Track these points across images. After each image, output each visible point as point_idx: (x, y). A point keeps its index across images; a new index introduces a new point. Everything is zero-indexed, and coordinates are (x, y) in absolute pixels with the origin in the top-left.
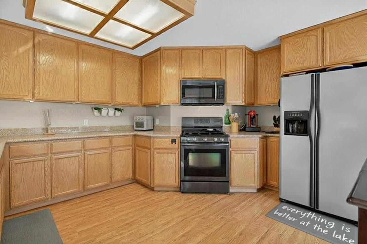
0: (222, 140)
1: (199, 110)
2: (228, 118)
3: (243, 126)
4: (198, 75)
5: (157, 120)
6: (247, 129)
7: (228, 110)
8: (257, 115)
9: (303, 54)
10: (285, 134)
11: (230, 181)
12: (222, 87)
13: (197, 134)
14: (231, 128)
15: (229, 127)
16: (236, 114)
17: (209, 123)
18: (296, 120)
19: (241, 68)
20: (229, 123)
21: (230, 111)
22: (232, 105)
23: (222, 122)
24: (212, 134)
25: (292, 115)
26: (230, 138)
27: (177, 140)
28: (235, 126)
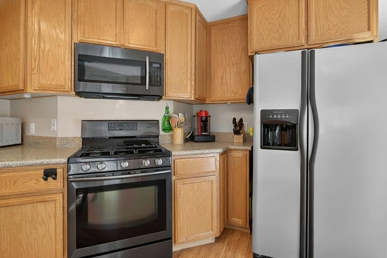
0: (160, 162)
1: (118, 106)
2: (169, 121)
3: (190, 133)
4: (114, 40)
5: (31, 124)
6: (196, 139)
7: (167, 108)
8: (210, 116)
9: (280, 24)
10: (262, 148)
11: (173, 237)
12: (158, 66)
13: (109, 153)
14: (172, 136)
15: (169, 135)
16: (181, 115)
17: (137, 130)
18: (277, 125)
19: (189, 39)
20: (171, 129)
21: (171, 110)
22: (174, 100)
23: (158, 127)
24: (139, 152)
25: (273, 117)
26: (173, 158)
27: (58, 171)
28: (179, 134)
